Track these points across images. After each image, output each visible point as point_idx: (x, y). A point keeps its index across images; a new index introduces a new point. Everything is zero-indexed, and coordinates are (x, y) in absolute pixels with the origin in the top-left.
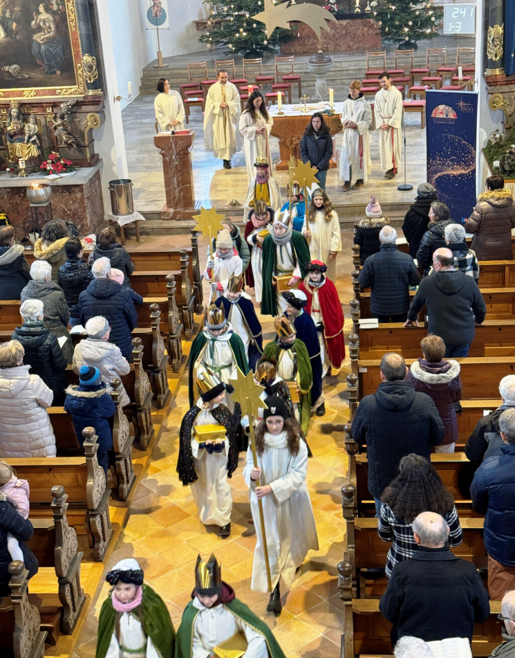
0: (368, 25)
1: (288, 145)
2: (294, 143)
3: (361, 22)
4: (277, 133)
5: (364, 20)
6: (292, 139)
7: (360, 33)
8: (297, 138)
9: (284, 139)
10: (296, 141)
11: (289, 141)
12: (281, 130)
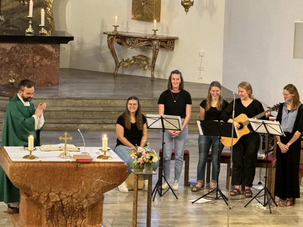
0: (41, 52)
1: (43, 203)
2: (52, 201)
3: (32, 48)
4: (27, 184)
5: (37, 45)
6: (50, 194)
7: (29, 62)
8: (57, 194)
9: (37, 195)
10: (55, 198)
11: (45, 197)
12: (35, 181)
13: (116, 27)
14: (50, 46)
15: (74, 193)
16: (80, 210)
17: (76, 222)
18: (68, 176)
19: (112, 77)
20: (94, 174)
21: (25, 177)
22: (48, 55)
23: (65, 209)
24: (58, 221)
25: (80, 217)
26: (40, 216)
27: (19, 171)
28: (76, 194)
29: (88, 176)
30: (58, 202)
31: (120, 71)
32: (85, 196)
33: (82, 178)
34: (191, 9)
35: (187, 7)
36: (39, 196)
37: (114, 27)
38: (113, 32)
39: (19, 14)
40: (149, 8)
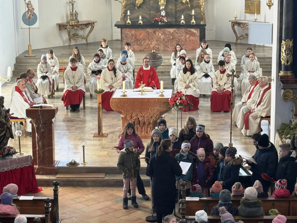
0: (189, 33)
2: (133, 119)
3: (185, 31)
4: (120, 110)
5: (187, 29)
6: (132, 115)
7: (183, 39)
8: (136, 115)
9: (125, 115)
10: (135, 117)
11: (130, 117)
12: (124, 108)
13: (236, 18)
14: (194, 29)
15: (145, 115)
16: (149, 124)
17: (147, 130)
18: (142, 105)
19: (235, 45)
20: (155, 105)
22: (193, 34)
23: (140, 123)
25: (149, 127)
27: (115, 103)
28: (146, 115)
29: (152, 106)
30: (137, 119)
31: (239, 41)
32: (151, 116)
33: (149, 107)
34: (272, 7)
35: (270, 6)
36: (127, 116)
37: (235, 18)
38: (234, 21)
39: (186, 12)
40: (253, 7)
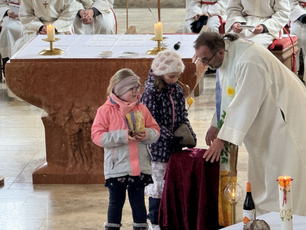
1: (63, 125)
2: (77, 122)
6: (72, 112)
8: (83, 111)
9: (53, 112)
10: (81, 118)
11: (66, 116)
12: (48, 90)
21: (31, 84)
24: (91, 154)
26: (65, 146)
30: (86, 123)
36: (56, 113)
